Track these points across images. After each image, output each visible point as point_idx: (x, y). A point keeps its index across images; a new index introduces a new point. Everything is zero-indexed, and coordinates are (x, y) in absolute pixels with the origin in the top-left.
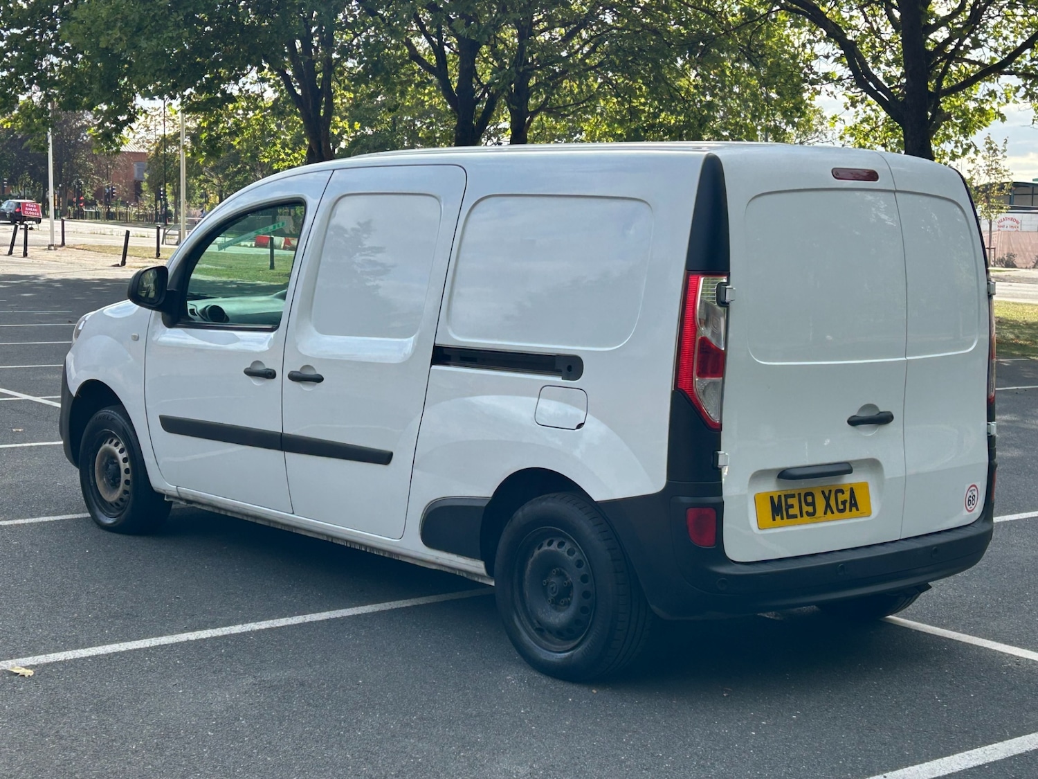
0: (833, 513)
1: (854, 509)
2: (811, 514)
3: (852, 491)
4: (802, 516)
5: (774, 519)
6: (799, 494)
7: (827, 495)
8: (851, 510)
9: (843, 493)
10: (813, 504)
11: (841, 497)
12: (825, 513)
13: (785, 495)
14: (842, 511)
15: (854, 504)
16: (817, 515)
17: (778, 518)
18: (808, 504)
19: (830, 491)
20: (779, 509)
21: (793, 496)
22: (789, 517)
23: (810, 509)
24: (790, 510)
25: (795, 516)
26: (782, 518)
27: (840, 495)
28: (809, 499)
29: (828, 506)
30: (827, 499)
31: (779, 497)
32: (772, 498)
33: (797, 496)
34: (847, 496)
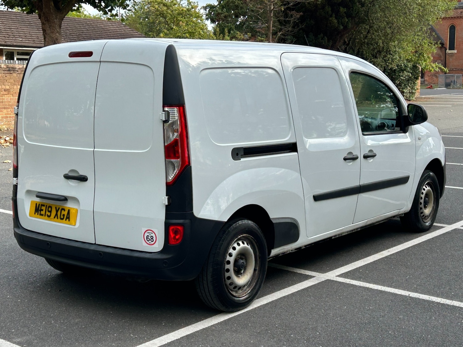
0: (58, 218)
1: (68, 220)
2: (49, 216)
3: (69, 211)
4: (45, 216)
5: (35, 214)
6: (46, 206)
7: (57, 209)
8: (66, 220)
9: (65, 211)
10: (50, 212)
11: (63, 212)
12: (54, 218)
13: (41, 205)
14: (62, 219)
15: (68, 218)
16: (51, 217)
17: (36, 213)
18: (49, 211)
19: (59, 208)
20: (37, 210)
21: (44, 206)
22: (41, 215)
23: (49, 214)
24: (41, 211)
25: (42, 215)
26: (38, 214)
27: (63, 211)
28: (50, 209)
29: (57, 215)
30: (57, 211)
31: (39, 204)
32: (36, 204)
33: (45, 206)
34: (66, 213)
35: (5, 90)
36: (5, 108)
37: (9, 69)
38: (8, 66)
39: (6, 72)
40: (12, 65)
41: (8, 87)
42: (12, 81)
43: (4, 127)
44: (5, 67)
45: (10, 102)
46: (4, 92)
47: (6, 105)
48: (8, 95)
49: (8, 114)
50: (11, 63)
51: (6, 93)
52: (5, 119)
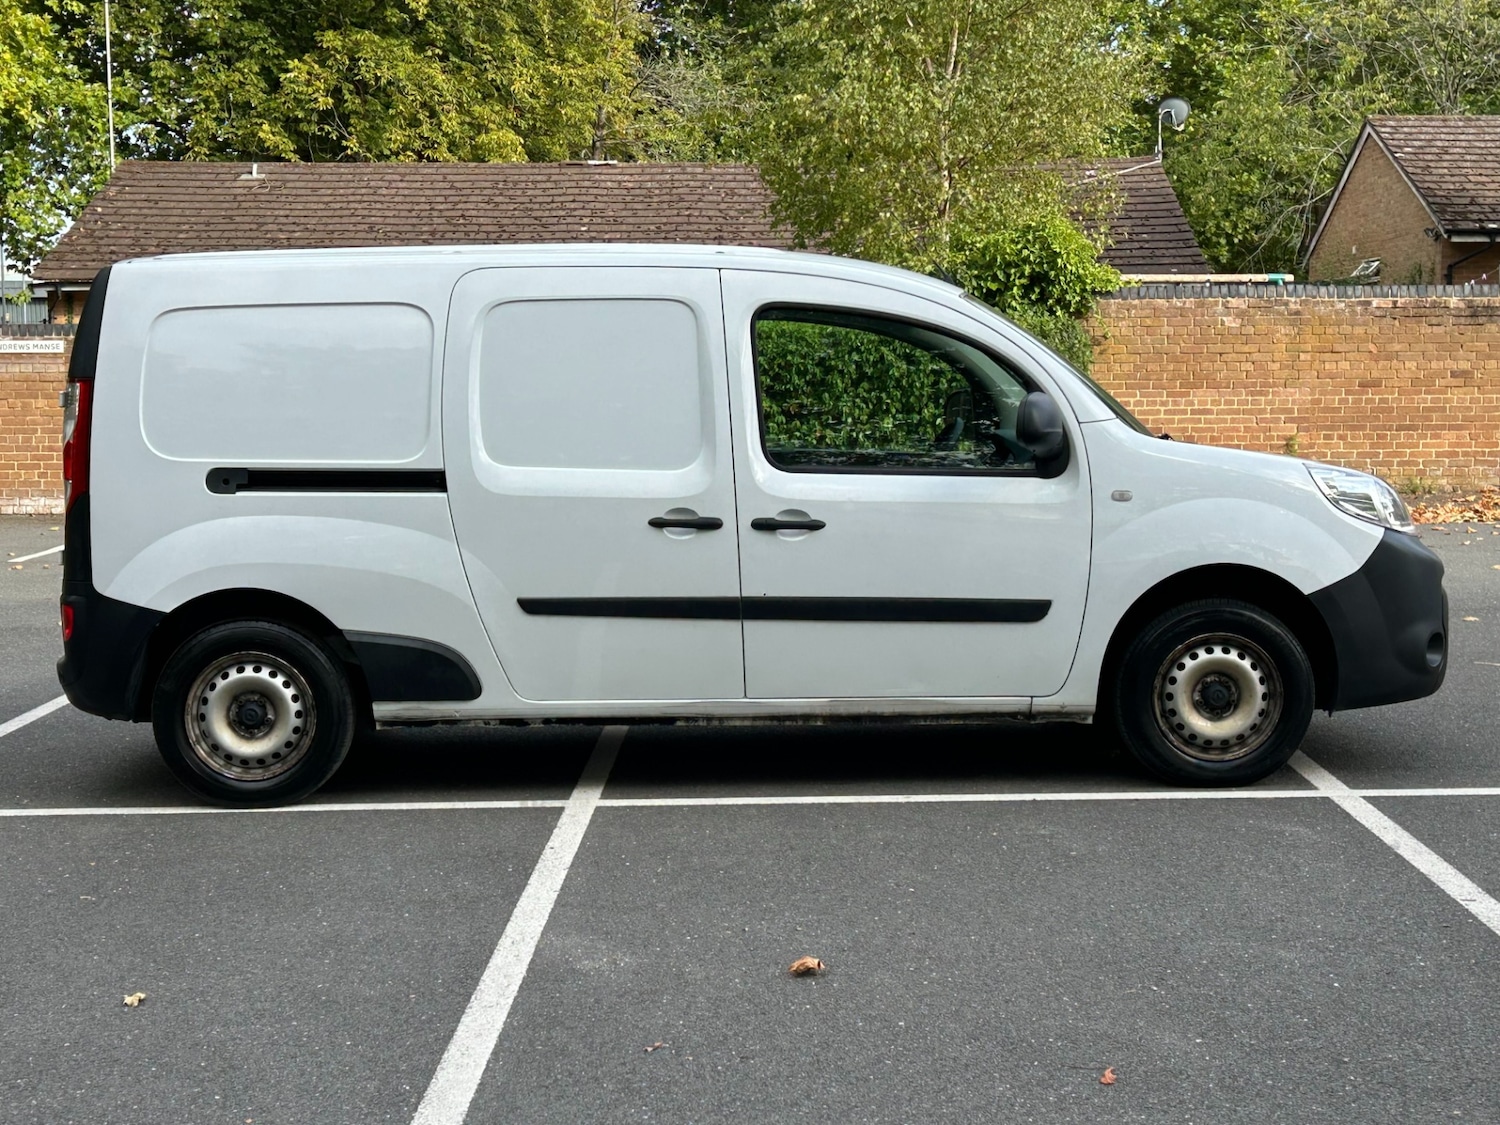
35: (1454, 375)
36: (1451, 428)
37: (1476, 311)
38: (1472, 301)
39: (1462, 320)
40: (1485, 299)
41: (1465, 365)
42: (1482, 345)
43: (1444, 482)
44: (1462, 305)
45: (1469, 409)
46: (1450, 380)
47: (1455, 418)
48: (1465, 389)
49: (1458, 445)
50: (1482, 294)
51: (1460, 381)
52: (1447, 460)
